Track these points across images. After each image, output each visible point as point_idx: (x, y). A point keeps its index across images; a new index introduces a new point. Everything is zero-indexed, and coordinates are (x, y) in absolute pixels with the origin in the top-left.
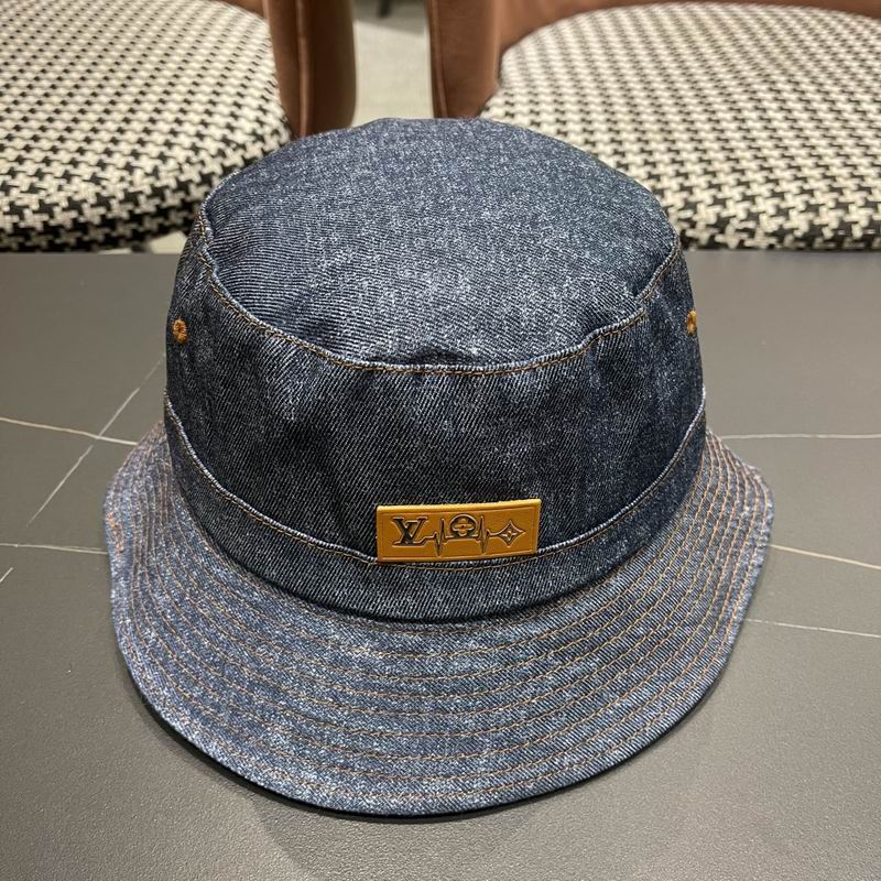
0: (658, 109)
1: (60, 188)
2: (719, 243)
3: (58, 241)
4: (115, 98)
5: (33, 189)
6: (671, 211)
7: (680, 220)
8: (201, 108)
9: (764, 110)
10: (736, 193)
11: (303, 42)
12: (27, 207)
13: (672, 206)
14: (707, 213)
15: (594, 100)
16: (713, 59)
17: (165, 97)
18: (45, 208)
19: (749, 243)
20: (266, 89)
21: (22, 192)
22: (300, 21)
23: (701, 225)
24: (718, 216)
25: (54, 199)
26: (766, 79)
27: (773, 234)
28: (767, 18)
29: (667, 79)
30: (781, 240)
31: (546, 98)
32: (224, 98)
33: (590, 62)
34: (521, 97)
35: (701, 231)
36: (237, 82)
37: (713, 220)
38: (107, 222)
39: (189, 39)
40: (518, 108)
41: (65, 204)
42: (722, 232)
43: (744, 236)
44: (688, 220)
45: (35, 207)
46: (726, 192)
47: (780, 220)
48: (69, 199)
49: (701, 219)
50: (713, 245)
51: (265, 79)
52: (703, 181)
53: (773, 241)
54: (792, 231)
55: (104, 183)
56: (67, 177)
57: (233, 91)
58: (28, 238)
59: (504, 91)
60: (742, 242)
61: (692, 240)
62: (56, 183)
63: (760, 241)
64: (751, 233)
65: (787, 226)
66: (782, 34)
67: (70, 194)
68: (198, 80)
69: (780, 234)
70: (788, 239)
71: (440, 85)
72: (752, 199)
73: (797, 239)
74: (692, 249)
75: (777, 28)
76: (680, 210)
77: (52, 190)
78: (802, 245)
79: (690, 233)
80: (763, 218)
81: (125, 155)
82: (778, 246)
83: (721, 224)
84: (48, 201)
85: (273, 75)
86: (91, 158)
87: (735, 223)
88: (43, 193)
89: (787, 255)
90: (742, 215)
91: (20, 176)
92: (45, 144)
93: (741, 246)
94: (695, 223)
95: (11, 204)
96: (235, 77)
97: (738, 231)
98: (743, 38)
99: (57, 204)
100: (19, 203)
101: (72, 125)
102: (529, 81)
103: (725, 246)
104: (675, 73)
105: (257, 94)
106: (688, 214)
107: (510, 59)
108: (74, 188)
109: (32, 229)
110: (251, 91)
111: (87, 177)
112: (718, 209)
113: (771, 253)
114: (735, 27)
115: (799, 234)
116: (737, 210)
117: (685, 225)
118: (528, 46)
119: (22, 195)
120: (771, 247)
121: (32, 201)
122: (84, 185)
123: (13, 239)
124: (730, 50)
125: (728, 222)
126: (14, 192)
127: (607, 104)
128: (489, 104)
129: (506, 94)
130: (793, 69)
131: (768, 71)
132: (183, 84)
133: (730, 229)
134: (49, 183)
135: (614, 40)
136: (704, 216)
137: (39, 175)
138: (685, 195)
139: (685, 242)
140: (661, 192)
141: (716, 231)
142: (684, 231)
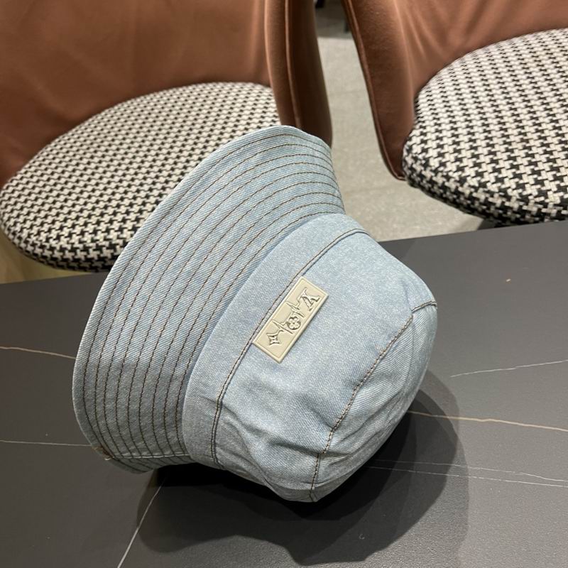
0: (519, 124)
2: (564, 215)
6: (530, 197)
7: (536, 203)
13: (530, 195)
14: (554, 197)
15: (477, 123)
23: (551, 205)
24: (562, 198)
29: (525, 99)
31: (446, 126)
34: (430, 128)
35: (551, 209)
37: (558, 201)
40: (429, 136)
42: (565, 208)
44: (541, 203)
46: (566, 182)
49: (550, 202)
50: (560, 216)
52: (550, 175)
59: (420, 124)
61: (545, 214)
74: (546, 220)
76: (536, 197)
79: (544, 210)
83: (564, 204)
94: (547, 204)
102: (435, 115)
106: (542, 199)
112: (561, 194)
117: (540, 206)
118: (434, 85)
127: (486, 125)
128: (411, 135)
129: (421, 127)
136: (552, 199)
138: (539, 186)
139: (541, 216)
140: (522, 186)
141: (562, 208)
142: (539, 210)
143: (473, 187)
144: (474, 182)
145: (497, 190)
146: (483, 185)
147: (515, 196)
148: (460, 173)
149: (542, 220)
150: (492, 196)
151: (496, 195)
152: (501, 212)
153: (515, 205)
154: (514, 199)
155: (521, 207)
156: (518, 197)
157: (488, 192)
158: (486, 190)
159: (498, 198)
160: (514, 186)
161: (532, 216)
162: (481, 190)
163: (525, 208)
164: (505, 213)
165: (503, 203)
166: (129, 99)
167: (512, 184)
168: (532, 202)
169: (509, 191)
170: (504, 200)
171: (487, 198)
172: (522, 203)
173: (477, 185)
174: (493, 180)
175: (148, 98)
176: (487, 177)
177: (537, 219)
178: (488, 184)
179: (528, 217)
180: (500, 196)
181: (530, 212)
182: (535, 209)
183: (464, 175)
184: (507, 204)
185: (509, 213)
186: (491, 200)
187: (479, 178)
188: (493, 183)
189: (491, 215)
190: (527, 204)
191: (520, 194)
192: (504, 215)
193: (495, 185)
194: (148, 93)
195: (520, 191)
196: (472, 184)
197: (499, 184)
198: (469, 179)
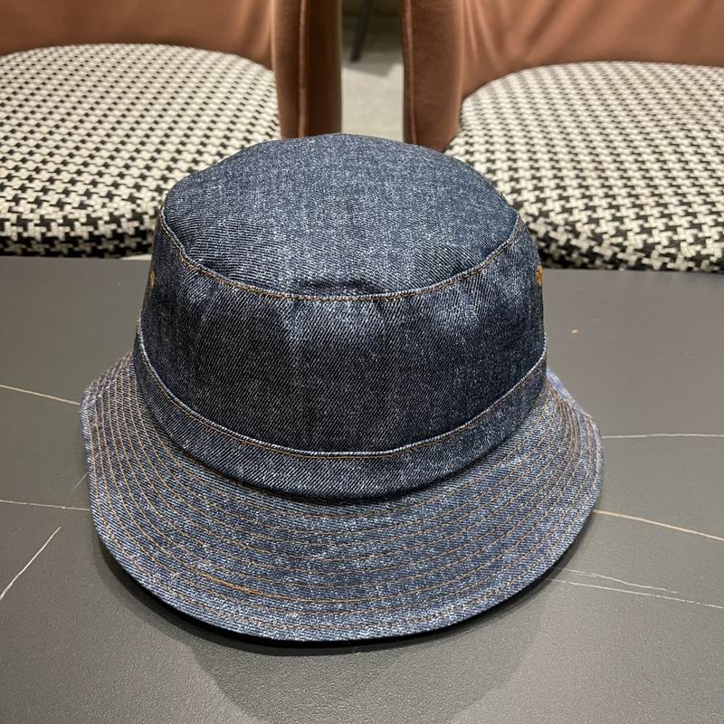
0: (592, 151)
1: (104, 206)
2: (644, 265)
3: (100, 248)
4: (149, 132)
5: (82, 206)
6: (605, 237)
7: (612, 244)
8: (218, 142)
9: (682, 154)
10: (660, 223)
11: (302, 92)
12: (77, 220)
13: (606, 233)
14: (635, 240)
15: (539, 142)
16: (637, 110)
17: (189, 132)
18: (92, 221)
19: (670, 266)
20: (270, 127)
21: (73, 208)
22: (302, 75)
23: (630, 250)
24: (645, 242)
25: (99, 214)
26: (683, 127)
27: (692, 259)
28: (681, 75)
29: (599, 125)
30: (698, 265)
31: (499, 139)
32: (236, 134)
33: (535, 110)
34: (479, 138)
35: (631, 255)
36: (246, 121)
37: (640, 246)
38: (140, 233)
39: (209, 85)
40: (476, 147)
41: (107, 218)
42: (648, 256)
43: (667, 260)
44: (619, 245)
45: (84, 220)
46: (652, 223)
47: (698, 248)
48: (111, 214)
49: (631, 245)
50: (639, 266)
51: (269, 118)
52: (632, 213)
53: (691, 264)
54: (708, 256)
55: (139, 202)
56: (110, 196)
57: (243, 128)
58: (76, 244)
59: (465, 132)
60: (665, 264)
61: (621, 261)
62: (101, 201)
63: (681, 264)
64: (673, 258)
65: (704, 252)
66: (694, 90)
67: (111, 210)
68: (215, 119)
69: (697, 259)
70: (705, 263)
71: (413, 128)
72: (674, 229)
73: (712, 264)
74: (621, 269)
75: (690, 84)
76: (612, 236)
77: (97, 207)
78: (716, 268)
79: (620, 256)
80: (683, 245)
81: (156, 179)
82: (696, 269)
83: (647, 249)
84: (94, 215)
85: (275, 115)
86: (129, 181)
87: (659, 248)
88: (90, 209)
89: (704, 277)
90: (665, 243)
91: (73, 195)
92: (93, 169)
93: (664, 268)
94: (626, 247)
95: (65, 218)
96: (245, 117)
97: (661, 255)
98: (662, 92)
99: (101, 218)
100: (70, 217)
101: (114, 154)
102: (485, 126)
103: (651, 267)
104: (606, 121)
105: (263, 131)
106: (620, 240)
107: (468, 105)
108: (115, 206)
109: (80, 238)
110: (258, 128)
111: (125, 197)
112: (644, 236)
113: (690, 274)
114: (655, 83)
115: (713, 259)
116: (661, 238)
117: (617, 249)
118: (483, 94)
119: (73, 211)
120: (689, 269)
121: (81, 215)
122: (123, 203)
123: (64, 245)
124: (652, 103)
125: (654, 249)
126: (68, 208)
127: (550, 146)
128: (452, 143)
129: (466, 135)
130: (705, 120)
131: (684, 121)
132: (204, 122)
133: (655, 254)
134: (96, 201)
135: (554, 92)
136: (633, 242)
137: (88, 194)
138: (617, 224)
139: (615, 263)
140: (596, 221)
141: (643, 255)
142: (615, 254)
143: (532, 215)
144: (534, 210)
145: (562, 222)
146: (545, 214)
147: (585, 232)
148: (515, 196)
149: (616, 268)
150: (555, 230)
151: (561, 229)
152: (564, 252)
153: (583, 244)
154: (583, 237)
155: (591, 247)
156: (590, 235)
157: (551, 224)
158: (548, 221)
159: (562, 234)
160: (585, 220)
161: (605, 262)
162: (541, 220)
163: (596, 250)
164: (569, 254)
165: (569, 240)
166: (53, 45)
167: (584, 216)
168: (606, 244)
169: (579, 227)
170: (570, 236)
171: (547, 233)
172: (593, 243)
173: (537, 213)
174: (558, 209)
175: (82, 48)
176: (550, 205)
177: (610, 266)
178: (552, 214)
179: (598, 262)
180: (566, 230)
181: (602, 256)
182: (608, 253)
183: (520, 199)
184: (574, 242)
185: (575, 255)
186: (552, 234)
187: (539, 205)
188: (558, 213)
189: (550, 256)
190: (600, 244)
191: (593, 231)
192: (567, 258)
193: (560, 217)
194: (83, 43)
195: (593, 226)
196: (530, 211)
197: (566, 215)
198: (526, 204)
